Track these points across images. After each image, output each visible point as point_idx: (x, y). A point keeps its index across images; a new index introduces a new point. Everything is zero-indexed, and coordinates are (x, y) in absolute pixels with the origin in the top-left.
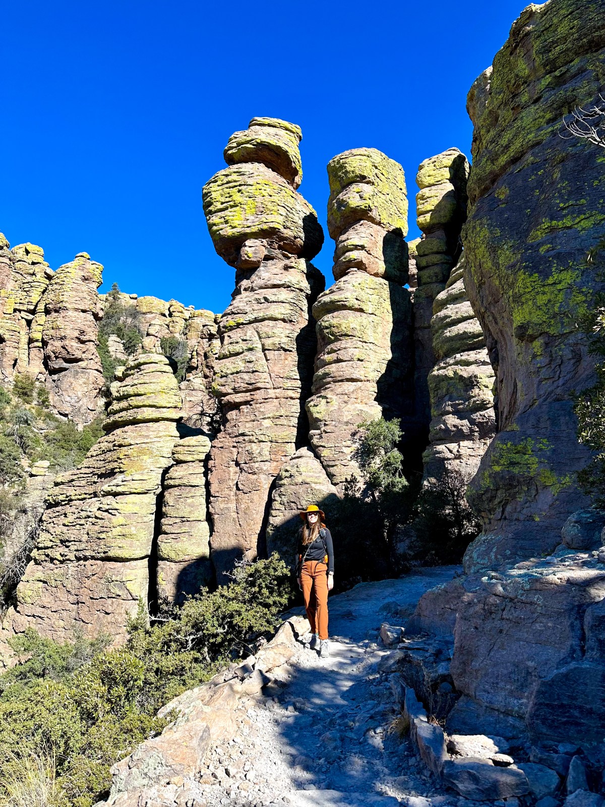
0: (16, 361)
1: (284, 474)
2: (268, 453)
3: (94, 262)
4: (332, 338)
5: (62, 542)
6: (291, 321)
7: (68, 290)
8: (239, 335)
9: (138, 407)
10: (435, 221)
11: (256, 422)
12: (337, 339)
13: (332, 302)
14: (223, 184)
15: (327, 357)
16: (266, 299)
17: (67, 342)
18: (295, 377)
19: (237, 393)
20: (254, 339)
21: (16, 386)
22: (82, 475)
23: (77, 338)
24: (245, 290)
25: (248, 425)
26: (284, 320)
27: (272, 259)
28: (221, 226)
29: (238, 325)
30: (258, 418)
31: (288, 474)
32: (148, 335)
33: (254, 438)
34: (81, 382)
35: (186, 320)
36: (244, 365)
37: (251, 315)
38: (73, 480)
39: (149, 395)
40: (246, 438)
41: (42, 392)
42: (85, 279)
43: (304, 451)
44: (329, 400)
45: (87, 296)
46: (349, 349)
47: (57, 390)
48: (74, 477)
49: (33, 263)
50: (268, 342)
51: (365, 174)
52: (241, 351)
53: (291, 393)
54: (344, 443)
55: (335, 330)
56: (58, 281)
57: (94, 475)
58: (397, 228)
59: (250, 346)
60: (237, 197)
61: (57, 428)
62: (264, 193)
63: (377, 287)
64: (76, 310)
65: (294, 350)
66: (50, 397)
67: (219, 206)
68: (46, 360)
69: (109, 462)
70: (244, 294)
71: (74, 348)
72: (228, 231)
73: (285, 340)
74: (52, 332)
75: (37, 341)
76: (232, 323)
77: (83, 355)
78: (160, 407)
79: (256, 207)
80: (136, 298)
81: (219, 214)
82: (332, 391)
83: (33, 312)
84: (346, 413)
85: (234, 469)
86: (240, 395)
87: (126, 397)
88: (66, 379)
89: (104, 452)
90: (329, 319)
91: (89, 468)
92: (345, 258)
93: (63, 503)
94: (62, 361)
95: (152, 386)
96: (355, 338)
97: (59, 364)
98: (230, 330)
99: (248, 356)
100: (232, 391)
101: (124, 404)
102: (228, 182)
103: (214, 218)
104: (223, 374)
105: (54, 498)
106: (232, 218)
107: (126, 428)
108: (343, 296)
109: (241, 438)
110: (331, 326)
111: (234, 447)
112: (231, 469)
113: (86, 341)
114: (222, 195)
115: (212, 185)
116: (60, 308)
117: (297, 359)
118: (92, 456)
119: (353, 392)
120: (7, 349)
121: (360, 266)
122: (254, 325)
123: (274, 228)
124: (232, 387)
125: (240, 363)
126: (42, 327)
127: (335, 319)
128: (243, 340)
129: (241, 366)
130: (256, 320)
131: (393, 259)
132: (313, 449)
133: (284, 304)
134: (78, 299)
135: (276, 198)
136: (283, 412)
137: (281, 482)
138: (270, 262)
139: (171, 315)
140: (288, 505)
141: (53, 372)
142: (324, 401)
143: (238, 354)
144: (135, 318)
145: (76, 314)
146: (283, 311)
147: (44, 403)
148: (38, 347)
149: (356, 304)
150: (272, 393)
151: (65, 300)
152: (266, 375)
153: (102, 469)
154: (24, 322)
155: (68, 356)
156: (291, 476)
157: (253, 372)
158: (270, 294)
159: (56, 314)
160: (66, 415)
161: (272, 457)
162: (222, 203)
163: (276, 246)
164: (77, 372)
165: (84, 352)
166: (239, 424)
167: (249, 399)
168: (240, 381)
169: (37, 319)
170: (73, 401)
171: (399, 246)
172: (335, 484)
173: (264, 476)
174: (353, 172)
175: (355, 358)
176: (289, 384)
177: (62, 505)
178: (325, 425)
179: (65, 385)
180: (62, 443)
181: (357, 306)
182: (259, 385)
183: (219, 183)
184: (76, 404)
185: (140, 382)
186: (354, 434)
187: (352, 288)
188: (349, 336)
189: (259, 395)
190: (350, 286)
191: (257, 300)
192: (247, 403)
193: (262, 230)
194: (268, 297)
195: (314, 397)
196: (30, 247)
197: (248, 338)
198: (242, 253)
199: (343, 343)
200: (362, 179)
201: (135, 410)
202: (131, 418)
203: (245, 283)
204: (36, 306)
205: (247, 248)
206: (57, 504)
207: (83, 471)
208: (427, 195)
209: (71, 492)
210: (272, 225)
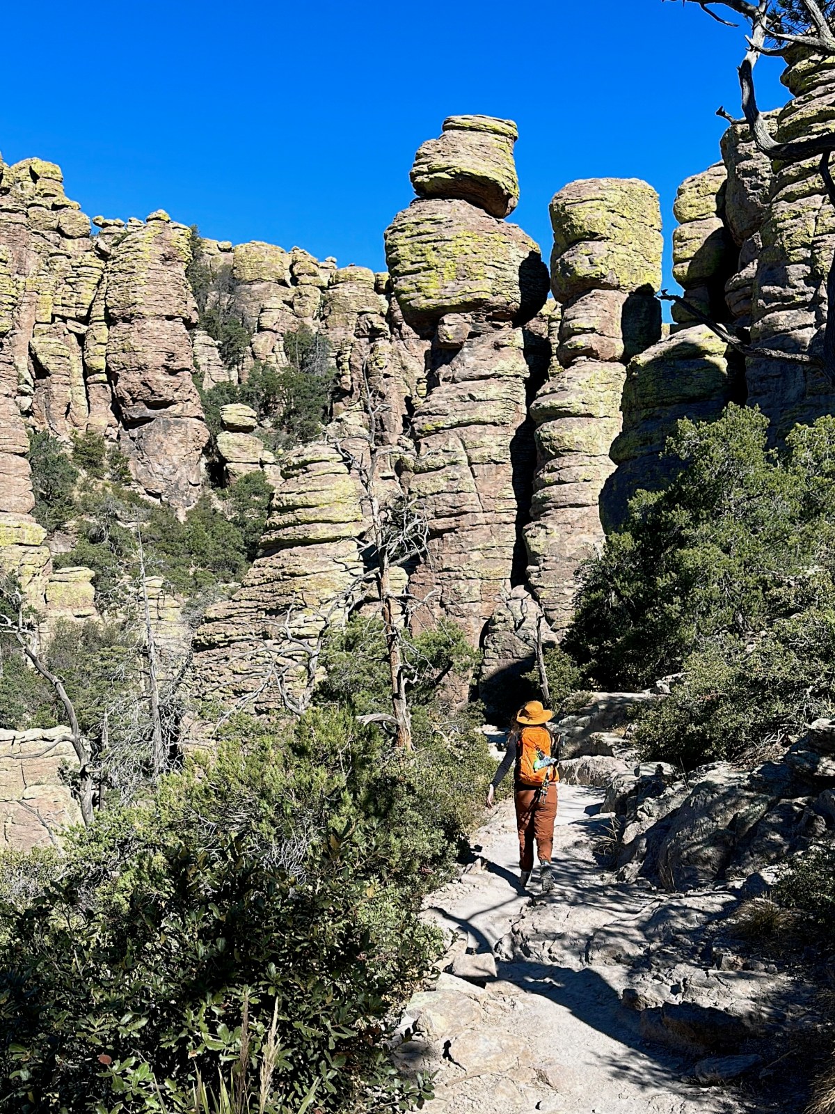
0: (68, 406)
1: (498, 617)
2: (478, 592)
3: (176, 224)
4: (553, 453)
5: (235, 692)
6: (503, 424)
7: (142, 282)
8: (439, 443)
9: (309, 523)
10: (696, 274)
11: (463, 555)
12: (558, 455)
13: (552, 408)
14: (412, 236)
15: (547, 476)
16: (471, 396)
17: (149, 375)
18: (510, 496)
19: (438, 517)
20: (458, 450)
21: (76, 449)
22: (243, 610)
23: (163, 366)
24: (444, 380)
25: (453, 558)
26: (494, 424)
27: (479, 335)
28: (412, 295)
29: (437, 430)
30: (466, 550)
31: (501, 618)
32: (261, 329)
33: (461, 575)
34: (175, 440)
35: (322, 288)
36: (446, 483)
37: (452, 418)
38: (231, 616)
39: (321, 507)
40: (452, 574)
41: (116, 458)
42: (166, 259)
43: (520, 590)
44: (549, 531)
45: (171, 291)
46: (573, 467)
47: (140, 455)
48: (233, 612)
49: (55, 207)
50: (475, 454)
51: (597, 231)
52: (442, 465)
53: (505, 517)
54: (566, 583)
55: (556, 443)
56: (124, 266)
57: (259, 610)
58: (643, 286)
59: (452, 459)
60: (432, 258)
61: (150, 518)
62: (467, 250)
63: (611, 380)
64: (158, 317)
65: (509, 461)
66: (131, 466)
67: (410, 267)
68: (117, 405)
69: (280, 595)
70: (445, 386)
71: (161, 384)
72: (422, 303)
73: (496, 450)
74: (122, 357)
75: (99, 371)
76: (430, 427)
77: (176, 395)
78: (336, 523)
79: (457, 270)
80: (229, 250)
81: (409, 277)
82: (553, 519)
83: (86, 320)
84: (569, 546)
85: (438, 611)
86: (442, 520)
87: (292, 508)
88: (154, 435)
89: (269, 581)
90: (549, 429)
91: (251, 600)
92: (570, 345)
93: (221, 645)
94: (144, 406)
95: (326, 495)
96: (580, 454)
97: (137, 411)
98: (428, 435)
99: (452, 472)
100: (433, 516)
101: (289, 517)
102: (420, 234)
103: (401, 282)
104: (421, 494)
105: (209, 638)
106: (425, 284)
107: (295, 550)
108: (566, 401)
109: (446, 573)
110: (550, 439)
111: (437, 584)
112: (434, 610)
113: (179, 371)
114: (412, 252)
115: (398, 235)
116: (132, 315)
117: (511, 472)
118: (253, 585)
119: (577, 521)
120: (54, 389)
121: (590, 353)
122: (458, 430)
123: (480, 299)
124: (432, 510)
125: (442, 481)
126: (104, 348)
127: (556, 430)
128: (444, 451)
129: (443, 485)
130: (460, 424)
131: (637, 332)
132: (530, 588)
133: (494, 403)
134: (159, 297)
135: (481, 256)
136: (495, 542)
137: (496, 627)
138: (476, 339)
139: (295, 281)
140: (503, 653)
141: (130, 424)
142: (543, 531)
143: (438, 468)
144: (231, 290)
145: (158, 324)
146: (493, 411)
147: (122, 476)
148: (102, 382)
149: (582, 409)
150: (481, 518)
151: (139, 300)
152: (474, 495)
153: (271, 604)
154: (74, 339)
155: (152, 399)
156: (505, 621)
157: (458, 492)
158: (477, 388)
159: (127, 326)
160: (157, 496)
161: (484, 596)
162: (412, 263)
163: (484, 318)
164: (168, 424)
165: (176, 390)
166: (443, 556)
167: (453, 525)
168: (442, 503)
169: (96, 333)
170: (166, 472)
171: (646, 312)
172: (555, 631)
173: (474, 619)
174: (581, 227)
175: (580, 479)
176: (502, 506)
177: (220, 647)
178: (544, 561)
179: (152, 447)
180: (163, 544)
181: (583, 412)
182: (465, 508)
183: (408, 233)
184: (171, 477)
185: (309, 489)
186: (577, 573)
187: (578, 388)
188: (573, 451)
189: (465, 521)
190: (575, 386)
191: (461, 398)
192: (450, 530)
193: (465, 302)
194: (474, 395)
195: (532, 524)
196: (40, 166)
197: (450, 449)
198: (440, 333)
199: (565, 461)
200: (593, 236)
201: (306, 526)
202: (301, 537)
203: (444, 370)
204: (90, 310)
205: (446, 327)
206: (212, 646)
207: (244, 604)
208: (686, 235)
209: (232, 631)
210: (477, 296)
